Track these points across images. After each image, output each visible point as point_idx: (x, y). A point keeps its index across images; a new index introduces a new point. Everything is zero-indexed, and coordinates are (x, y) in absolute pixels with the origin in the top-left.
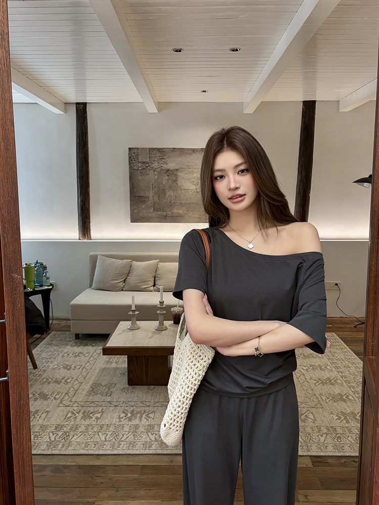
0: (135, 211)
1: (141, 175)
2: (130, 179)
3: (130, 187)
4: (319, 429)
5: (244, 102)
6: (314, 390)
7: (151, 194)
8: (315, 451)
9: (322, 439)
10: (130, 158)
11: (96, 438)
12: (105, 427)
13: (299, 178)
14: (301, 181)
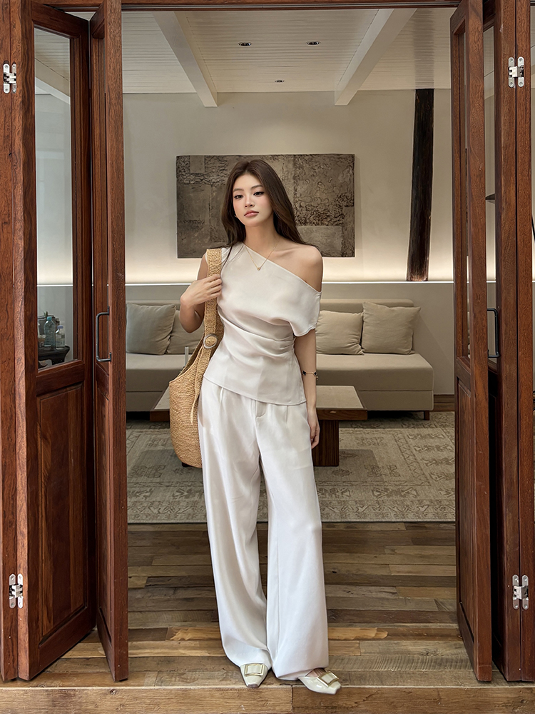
0: (185, 241)
1: (194, 191)
2: (178, 198)
3: (178, 208)
4: (421, 502)
5: (335, 90)
6: (424, 470)
7: (207, 218)
8: (411, 518)
9: (422, 509)
10: (178, 168)
11: (147, 511)
12: (157, 503)
13: (415, 195)
14: (416, 198)
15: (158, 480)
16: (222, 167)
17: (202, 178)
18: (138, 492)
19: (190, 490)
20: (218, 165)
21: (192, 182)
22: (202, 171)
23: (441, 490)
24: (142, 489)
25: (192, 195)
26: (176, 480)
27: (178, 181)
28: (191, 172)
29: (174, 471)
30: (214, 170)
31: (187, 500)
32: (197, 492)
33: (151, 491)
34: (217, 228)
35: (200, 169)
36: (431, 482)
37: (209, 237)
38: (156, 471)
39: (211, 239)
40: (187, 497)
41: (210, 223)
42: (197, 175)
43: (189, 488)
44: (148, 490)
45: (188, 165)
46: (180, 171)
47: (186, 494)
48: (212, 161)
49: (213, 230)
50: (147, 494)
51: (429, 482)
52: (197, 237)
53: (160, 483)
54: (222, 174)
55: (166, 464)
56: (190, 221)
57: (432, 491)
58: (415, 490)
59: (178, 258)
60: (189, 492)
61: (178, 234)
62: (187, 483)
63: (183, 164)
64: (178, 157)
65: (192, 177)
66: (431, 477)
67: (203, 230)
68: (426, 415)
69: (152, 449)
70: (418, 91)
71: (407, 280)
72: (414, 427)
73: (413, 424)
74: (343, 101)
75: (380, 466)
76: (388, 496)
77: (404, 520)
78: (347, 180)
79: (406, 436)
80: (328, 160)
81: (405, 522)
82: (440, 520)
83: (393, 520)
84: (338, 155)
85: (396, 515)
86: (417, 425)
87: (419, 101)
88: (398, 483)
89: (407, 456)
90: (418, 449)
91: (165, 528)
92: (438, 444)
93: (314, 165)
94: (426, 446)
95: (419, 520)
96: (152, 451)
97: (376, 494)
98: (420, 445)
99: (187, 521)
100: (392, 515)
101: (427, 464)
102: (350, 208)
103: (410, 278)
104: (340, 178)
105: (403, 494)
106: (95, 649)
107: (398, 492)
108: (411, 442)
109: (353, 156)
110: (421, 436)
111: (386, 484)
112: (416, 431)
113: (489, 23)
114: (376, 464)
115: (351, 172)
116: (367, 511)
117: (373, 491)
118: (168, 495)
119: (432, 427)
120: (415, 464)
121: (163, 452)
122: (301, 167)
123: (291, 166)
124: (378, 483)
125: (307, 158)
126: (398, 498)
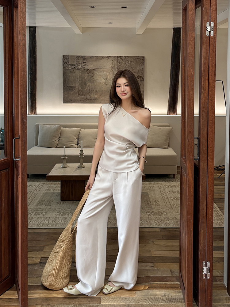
0: (66, 96)
1: (70, 73)
2: (63, 75)
3: (63, 80)
4: (168, 218)
5: (136, 27)
6: (171, 203)
7: (77, 85)
8: (163, 226)
9: (168, 222)
10: (63, 62)
11: (43, 222)
12: (48, 218)
13: (172, 76)
14: (172, 77)
15: (50, 207)
16: (84, 61)
17: (75, 66)
18: (40, 213)
19: (64, 212)
20: (82, 60)
21: (70, 69)
22: (75, 63)
23: (177, 212)
24: (42, 211)
25: (70, 74)
26: (57, 207)
27: (63, 68)
28: (70, 64)
29: (57, 203)
30: (80, 63)
31: (62, 217)
32: (67, 213)
33: (46, 212)
34: (81, 90)
35: (74, 62)
36: (173, 208)
37: (78, 94)
38: (49, 203)
39: (78, 95)
40: (62, 215)
41: (78, 87)
42: (72, 65)
43: (63, 211)
44: (45, 212)
45: (68, 60)
46: (64, 63)
47: (62, 214)
48: (79, 58)
49: (79, 91)
50: (44, 214)
51: (172, 209)
52: (72, 94)
53: (50, 208)
54: (84, 65)
55: (53, 199)
56: (69, 86)
57: (173, 213)
58: (166, 212)
59: (63, 103)
60: (63, 213)
61: (63, 92)
62: (62, 209)
63: (66, 59)
64: (63, 56)
65: (70, 66)
66: (174, 206)
67: (75, 90)
68: (174, 176)
69: (48, 192)
70: (174, 29)
71: (168, 115)
72: (168, 182)
73: (168, 180)
74: (140, 32)
75: (151, 200)
76: (153, 215)
77: (160, 227)
78: (141, 69)
79: (164, 186)
80: (132, 59)
81: (160, 228)
82: (176, 227)
83: (155, 227)
84: (137, 57)
85: (156, 224)
86: (169, 181)
87: (174, 33)
88: (159, 209)
89: (164, 196)
90: (169, 192)
91: (51, 231)
92: (178, 190)
93: (126, 62)
94: (172, 191)
95: (166, 227)
96: (48, 193)
97: (148, 214)
98: (170, 190)
99: (61, 227)
100: (154, 224)
101: (172, 200)
102: (142, 82)
103: (169, 114)
104: (138, 68)
105: (160, 214)
106: (14, 294)
107: (158, 213)
108: (166, 189)
109: (144, 57)
110: (171, 186)
111: (153, 209)
112: (169, 184)
113: (199, 5)
114: (149, 199)
115: (143, 65)
116: (143, 223)
117: (147, 213)
118: (54, 215)
119: (176, 182)
120: (167, 200)
121: (53, 193)
122: (120, 63)
123: (116, 62)
124: (149, 209)
125: (123, 58)
126: (158, 216)
